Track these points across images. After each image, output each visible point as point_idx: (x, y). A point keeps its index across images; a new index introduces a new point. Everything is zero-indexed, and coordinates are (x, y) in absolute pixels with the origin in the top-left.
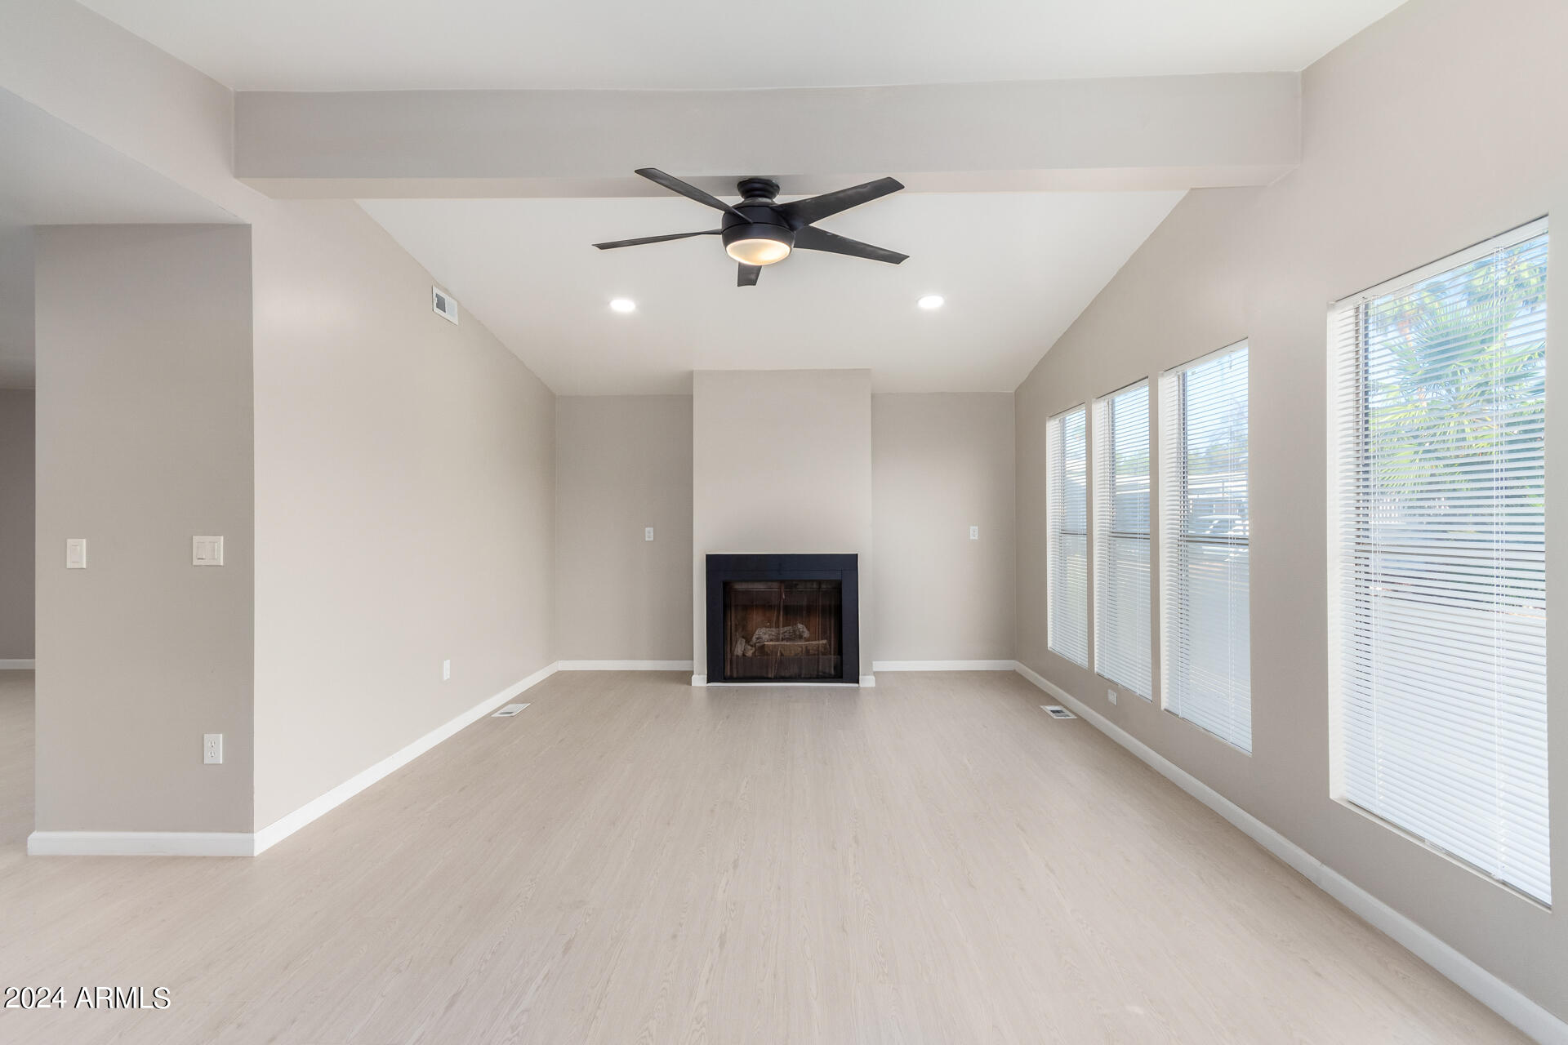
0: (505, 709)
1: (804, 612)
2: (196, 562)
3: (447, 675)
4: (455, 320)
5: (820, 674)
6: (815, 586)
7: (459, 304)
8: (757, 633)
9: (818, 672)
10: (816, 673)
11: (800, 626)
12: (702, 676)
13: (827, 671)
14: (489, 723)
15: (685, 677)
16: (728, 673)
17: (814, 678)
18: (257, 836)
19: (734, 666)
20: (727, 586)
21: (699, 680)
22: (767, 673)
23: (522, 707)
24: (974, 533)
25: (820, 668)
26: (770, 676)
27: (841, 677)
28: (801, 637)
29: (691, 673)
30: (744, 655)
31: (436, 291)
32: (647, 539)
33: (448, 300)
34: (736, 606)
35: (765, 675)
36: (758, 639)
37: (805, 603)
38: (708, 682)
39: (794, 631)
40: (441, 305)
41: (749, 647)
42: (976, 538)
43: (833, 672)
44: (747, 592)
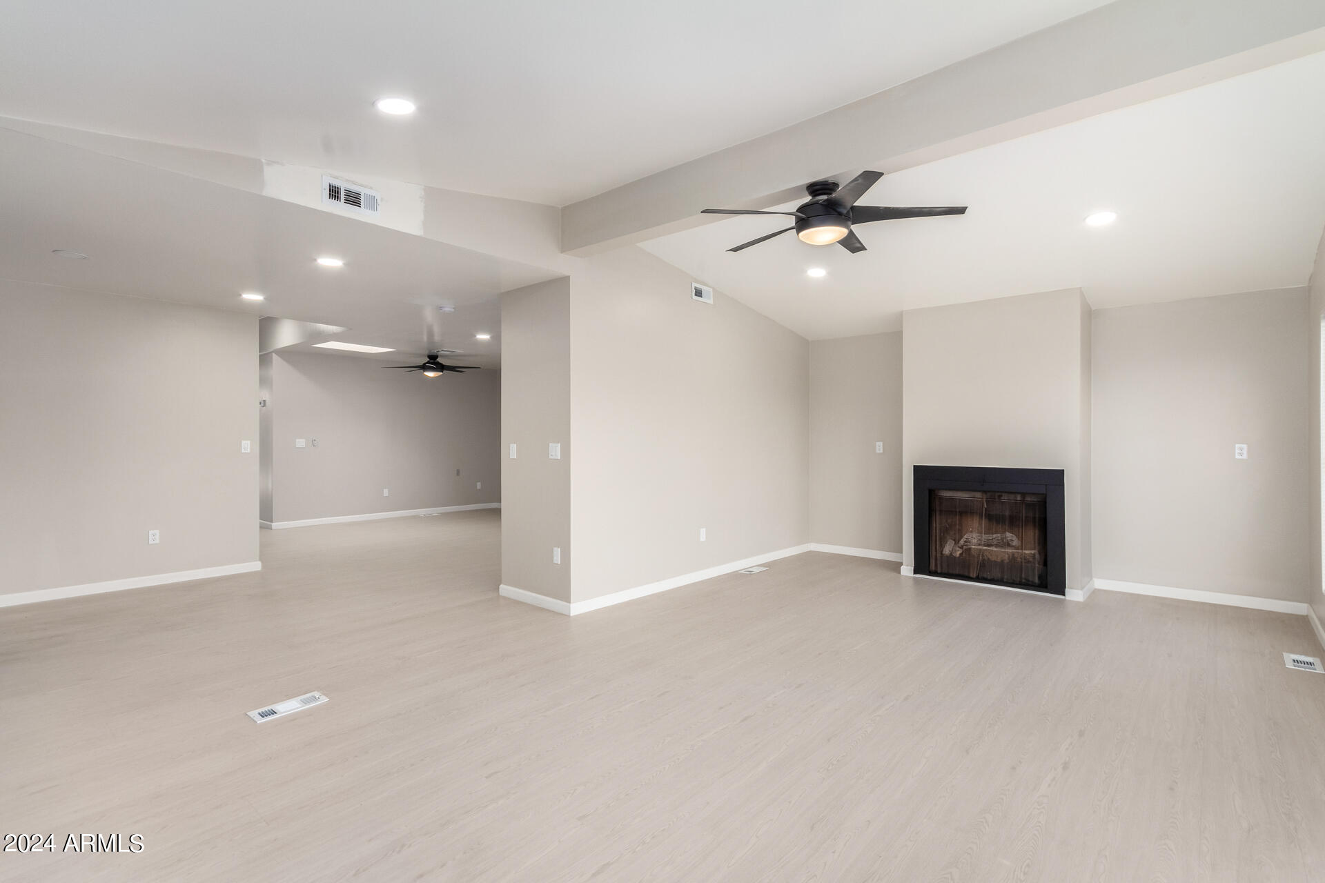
0: (750, 570)
1: (1007, 523)
2: (550, 457)
3: (703, 538)
4: (711, 302)
5: (1024, 581)
6: (1019, 498)
7: (714, 289)
8: (965, 537)
9: (1021, 578)
10: (1019, 579)
11: (1008, 534)
12: (909, 567)
13: (1031, 579)
14: (736, 576)
15: (896, 567)
16: (933, 567)
17: (1017, 584)
18: (573, 606)
19: (939, 562)
20: (932, 493)
21: (907, 570)
22: (969, 572)
23: (763, 569)
24: (1241, 451)
25: (1023, 576)
26: (971, 576)
27: (1046, 587)
28: (1009, 545)
29: (901, 564)
30: (951, 554)
31: (695, 285)
32: (878, 452)
33: (703, 288)
34: (941, 511)
35: (966, 574)
36: (965, 542)
37: (1007, 513)
38: (914, 573)
39: (1002, 539)
40: (699, 293)
41: (958, 549)
42: (1245, 456)
43: (1037, 581)
44: (951, 499)
